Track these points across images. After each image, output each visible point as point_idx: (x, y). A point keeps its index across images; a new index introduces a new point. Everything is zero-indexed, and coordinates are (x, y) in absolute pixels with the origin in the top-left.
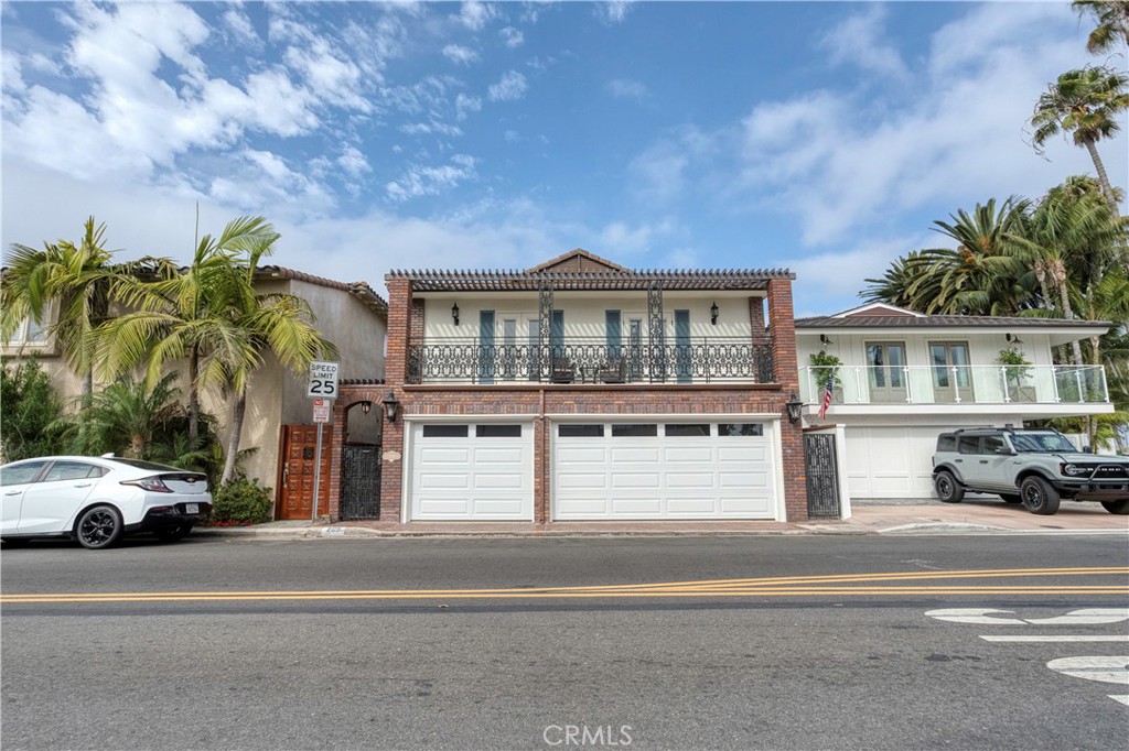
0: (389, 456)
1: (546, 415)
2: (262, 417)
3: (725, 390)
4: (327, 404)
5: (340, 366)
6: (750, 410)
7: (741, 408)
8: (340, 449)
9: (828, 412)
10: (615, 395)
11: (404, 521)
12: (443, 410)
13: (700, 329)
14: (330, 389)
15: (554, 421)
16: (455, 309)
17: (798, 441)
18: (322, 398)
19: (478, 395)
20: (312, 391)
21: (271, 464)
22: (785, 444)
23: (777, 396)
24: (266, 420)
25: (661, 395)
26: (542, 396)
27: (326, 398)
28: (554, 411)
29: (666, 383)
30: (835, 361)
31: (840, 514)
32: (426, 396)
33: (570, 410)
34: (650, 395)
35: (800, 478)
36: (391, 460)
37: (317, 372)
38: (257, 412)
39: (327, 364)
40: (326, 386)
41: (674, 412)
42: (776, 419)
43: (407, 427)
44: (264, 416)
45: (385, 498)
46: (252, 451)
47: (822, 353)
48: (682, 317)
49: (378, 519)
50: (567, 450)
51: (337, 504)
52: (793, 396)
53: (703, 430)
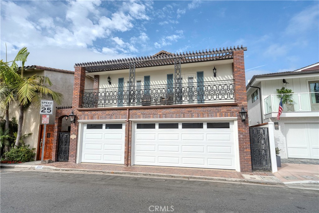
0: (73, 137)
1: (129, 119)
2: (33, 122)
3: (209, 106)
4: (48, 116)
5: (54, 102)
6: (221, 116)
7: (217, 115)
8: (56, 134)
9: (281, 116)
10: (159, 110)
11: (77, 162)
12: (92, 118)
13: (208, 79)
14: (49, 111)
15: (135, 122)
16: (109, 78)
17: (247, 131)
18: (46, 114)
19: (104, 112)
20: (42, 112)
21: (36, 139)
22: (240, 132)
23: (235, 109)
24: (35, 123)
25: (178, 110)
26: (128, 112)
27: (48, 114)
28: (133, 118)
29: (182, 104)
30: (290, 91)
31: (271, 169)
32: (86, 113)
33: (139, 117)
34: (174, 110)
35: (248, 150)
36: (73, 138)
37: (44, 105)
38: (32, 120)
39: (48, 101)
40: (48, 110)
41: (184, 117)
42: (236, 120)
43: (80, 125)
44: (35, 121)
45: (71, 153)
46: (30, 134)
47: (283, 88)
48: (200, 75)
49: (68, 161)
50: (140, 134)
51: (55, 155)
52: (243, 109)
53: (200, 125)
